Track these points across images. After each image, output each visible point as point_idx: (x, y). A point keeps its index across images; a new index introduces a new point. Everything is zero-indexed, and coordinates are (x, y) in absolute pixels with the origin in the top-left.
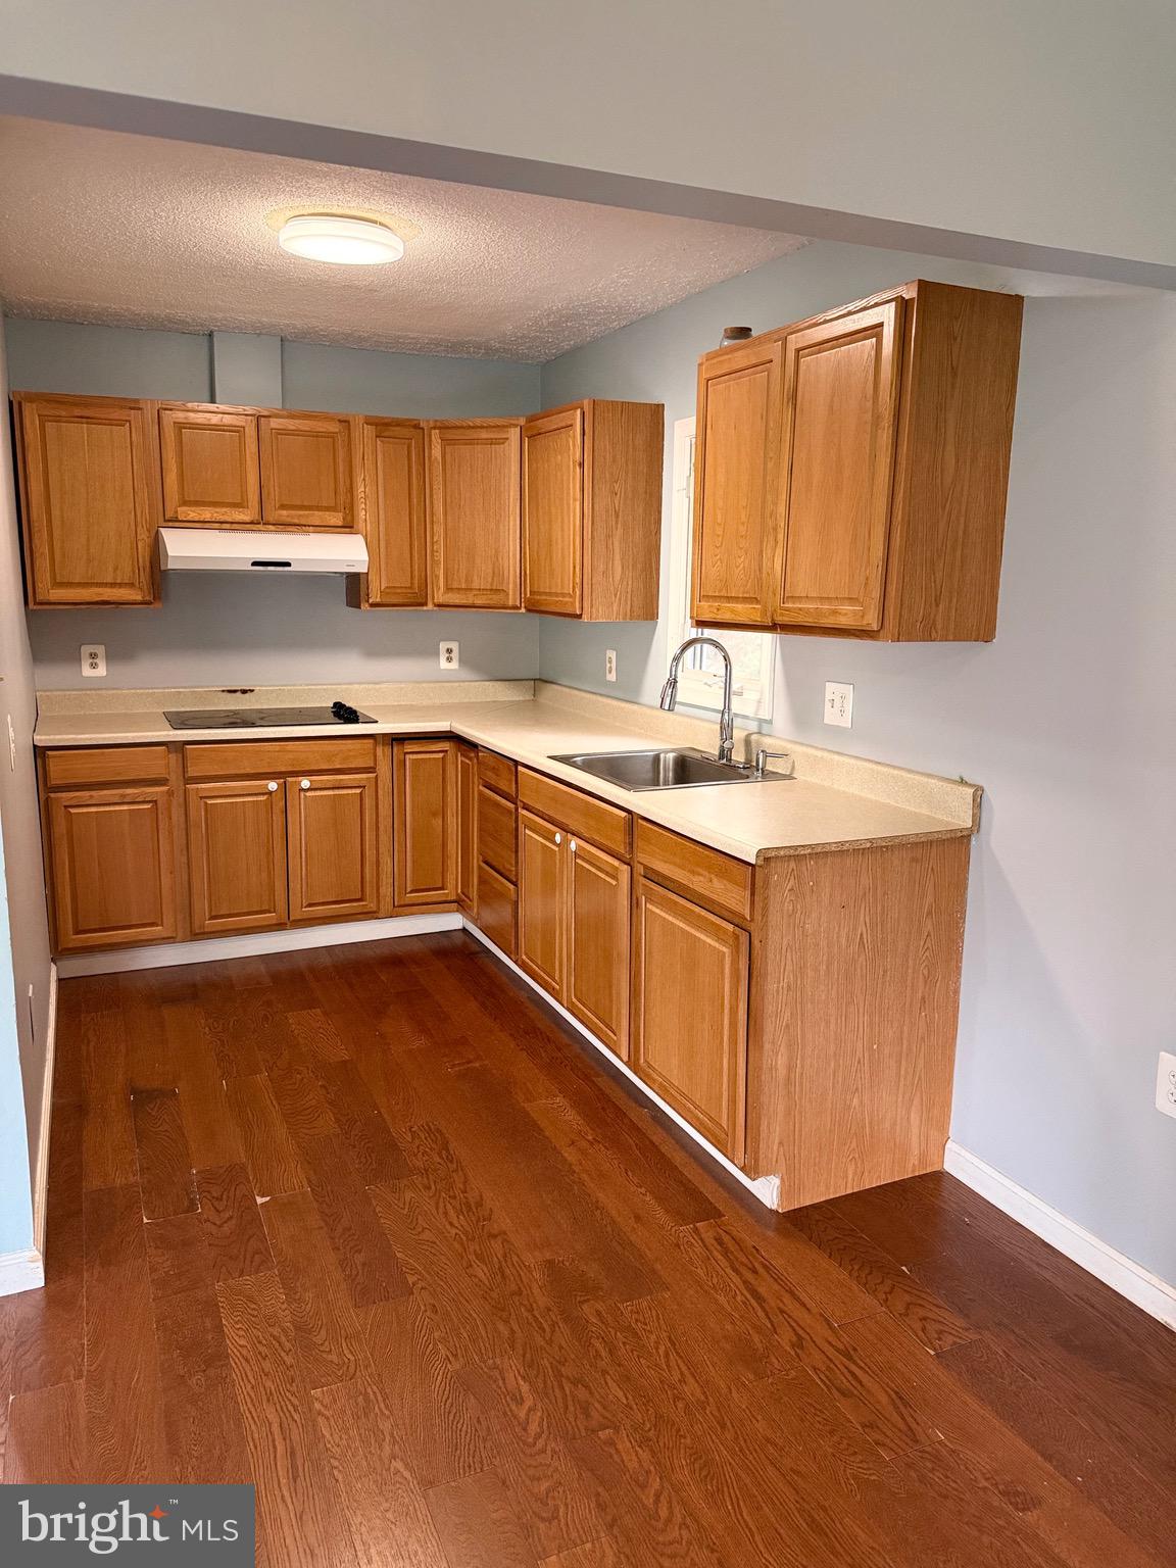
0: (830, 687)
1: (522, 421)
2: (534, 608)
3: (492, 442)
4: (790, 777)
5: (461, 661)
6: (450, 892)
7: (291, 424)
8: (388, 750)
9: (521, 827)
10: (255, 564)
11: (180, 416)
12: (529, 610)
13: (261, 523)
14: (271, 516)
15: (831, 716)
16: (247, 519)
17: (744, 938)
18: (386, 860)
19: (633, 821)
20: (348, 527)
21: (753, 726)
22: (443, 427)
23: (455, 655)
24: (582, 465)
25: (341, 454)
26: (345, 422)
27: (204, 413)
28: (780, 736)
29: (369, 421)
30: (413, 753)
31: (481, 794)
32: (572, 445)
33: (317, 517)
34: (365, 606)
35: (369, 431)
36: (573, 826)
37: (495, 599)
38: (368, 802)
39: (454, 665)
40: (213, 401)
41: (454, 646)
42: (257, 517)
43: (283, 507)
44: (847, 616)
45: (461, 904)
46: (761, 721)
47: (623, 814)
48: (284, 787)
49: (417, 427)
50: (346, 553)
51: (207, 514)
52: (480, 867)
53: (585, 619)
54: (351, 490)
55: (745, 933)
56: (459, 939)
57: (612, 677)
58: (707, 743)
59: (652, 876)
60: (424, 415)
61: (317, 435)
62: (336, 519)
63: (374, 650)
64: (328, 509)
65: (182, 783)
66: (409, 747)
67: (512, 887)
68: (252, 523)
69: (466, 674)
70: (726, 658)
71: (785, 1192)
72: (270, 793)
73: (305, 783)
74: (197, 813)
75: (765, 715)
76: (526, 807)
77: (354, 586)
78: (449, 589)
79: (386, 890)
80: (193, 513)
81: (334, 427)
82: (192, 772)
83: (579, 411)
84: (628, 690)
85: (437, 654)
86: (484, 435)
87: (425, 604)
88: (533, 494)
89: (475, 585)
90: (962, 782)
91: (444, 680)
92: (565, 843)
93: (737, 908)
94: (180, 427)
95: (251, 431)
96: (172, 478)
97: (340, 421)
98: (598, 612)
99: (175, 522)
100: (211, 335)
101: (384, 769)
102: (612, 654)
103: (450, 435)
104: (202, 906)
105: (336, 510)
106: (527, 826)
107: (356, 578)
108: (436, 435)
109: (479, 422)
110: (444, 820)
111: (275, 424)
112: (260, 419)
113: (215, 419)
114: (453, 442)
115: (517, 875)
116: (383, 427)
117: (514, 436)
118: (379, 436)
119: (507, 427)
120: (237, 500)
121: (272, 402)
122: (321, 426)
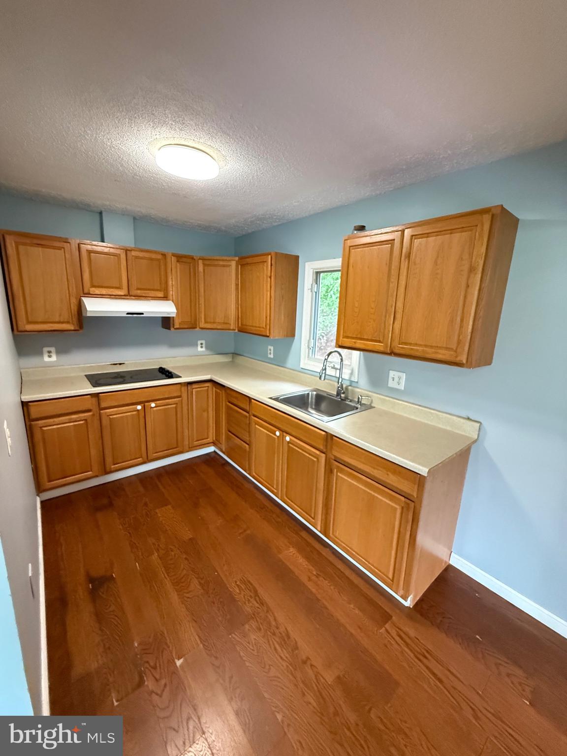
0: (392, 374)
1: (237, 258)
2: (242, 331)
3: (224, 266)
5: (207, 348)
6: (210, 440)
7: (141, 254)
8: (186, 388)
9: (252, 423)
10: (128, 314)
11: (89, 247)
12: (239, 331)
13: (129, 296)
14: (133, 292)
15: (391, 384)
16: (122, 293)
17: (411, 503)
18: (186, 431)
19: (330, 438)
20: (165, 298)
21: (349, 383)
22: (203, 259)
23: (204, 345)
24: (270, 277)
25: (163, 267)
26: (164, 255)
27: (99, 246)
28: (362, 388)
29: (174, 255)
30: (195, 389)
31: (228, 408)
32: (266, 269)
33: (152, 294)
34: (172, 329)
35: (174, 259)
36: (289, 431)
37: (225, 326)
38: (179, 409)
39: (204, 349)
40: (103, 241)
41: (203, 342)
42: (127, 293)
43: (138, 289)
45: (214, 444)
48: (144, 407)
49: (193, 258)
50: (167, 308)
51: (104, 291)
52: (227, 433)
53: (270, 337)
54: (166, 282)
55: (411, 501)
56: (214, 454)
57: (272, 356)
58: (330, 389)
59: (342, 462)
60: (196, 254)
61: (151, 259)
62: (161, 294)
63: (173, 345)
64: (157, 290)
65: (98, 410)
66: (194, 386)
68: (125, 295)
69: (208, 352)
70: (342, 360)
71: (414, 598)
72: (138, 410)
73: (153, 405)
74: (105, 421)
76: (255, 416)
77: (166, 322)
78: (206, 322)
79: (186, 443)
80: (98, 291)
81: (160, 257)
82: (103, 405)
83: (270, 256)
84: (280, 360)
85: (197, 345)
86: (221, 263)
87: (196, 328)
88: (243, 287)
89: (217, 320)
90: (468, 419)
91: (201, 355)
92: (282, 437)
93: (409, 491)
94: (89, 252)
95: (123, 256)
96: (86, 276)
97: (162, 254)
98: (275, 335)
99: (89, 295)
100: (101, 213)
101: (185, 396)
102: (272, 348)
103: (207, 262)
104: (109, 460)
105: (160, 290)
106: (256, 424)
107: (169, 318)
108: (200, 262)
109: (218, 258)
110: (208, 412)
111: (133, 253)
112: (127, 251)
113: (106, 250)
114: (209, 265)
115: (250, 441)
116: (179, 258)
117: (233, 264)
118: (178, 261)
119: (230, 260)
120: (118, 286)
121: (131, 244)
122: (154, 256)
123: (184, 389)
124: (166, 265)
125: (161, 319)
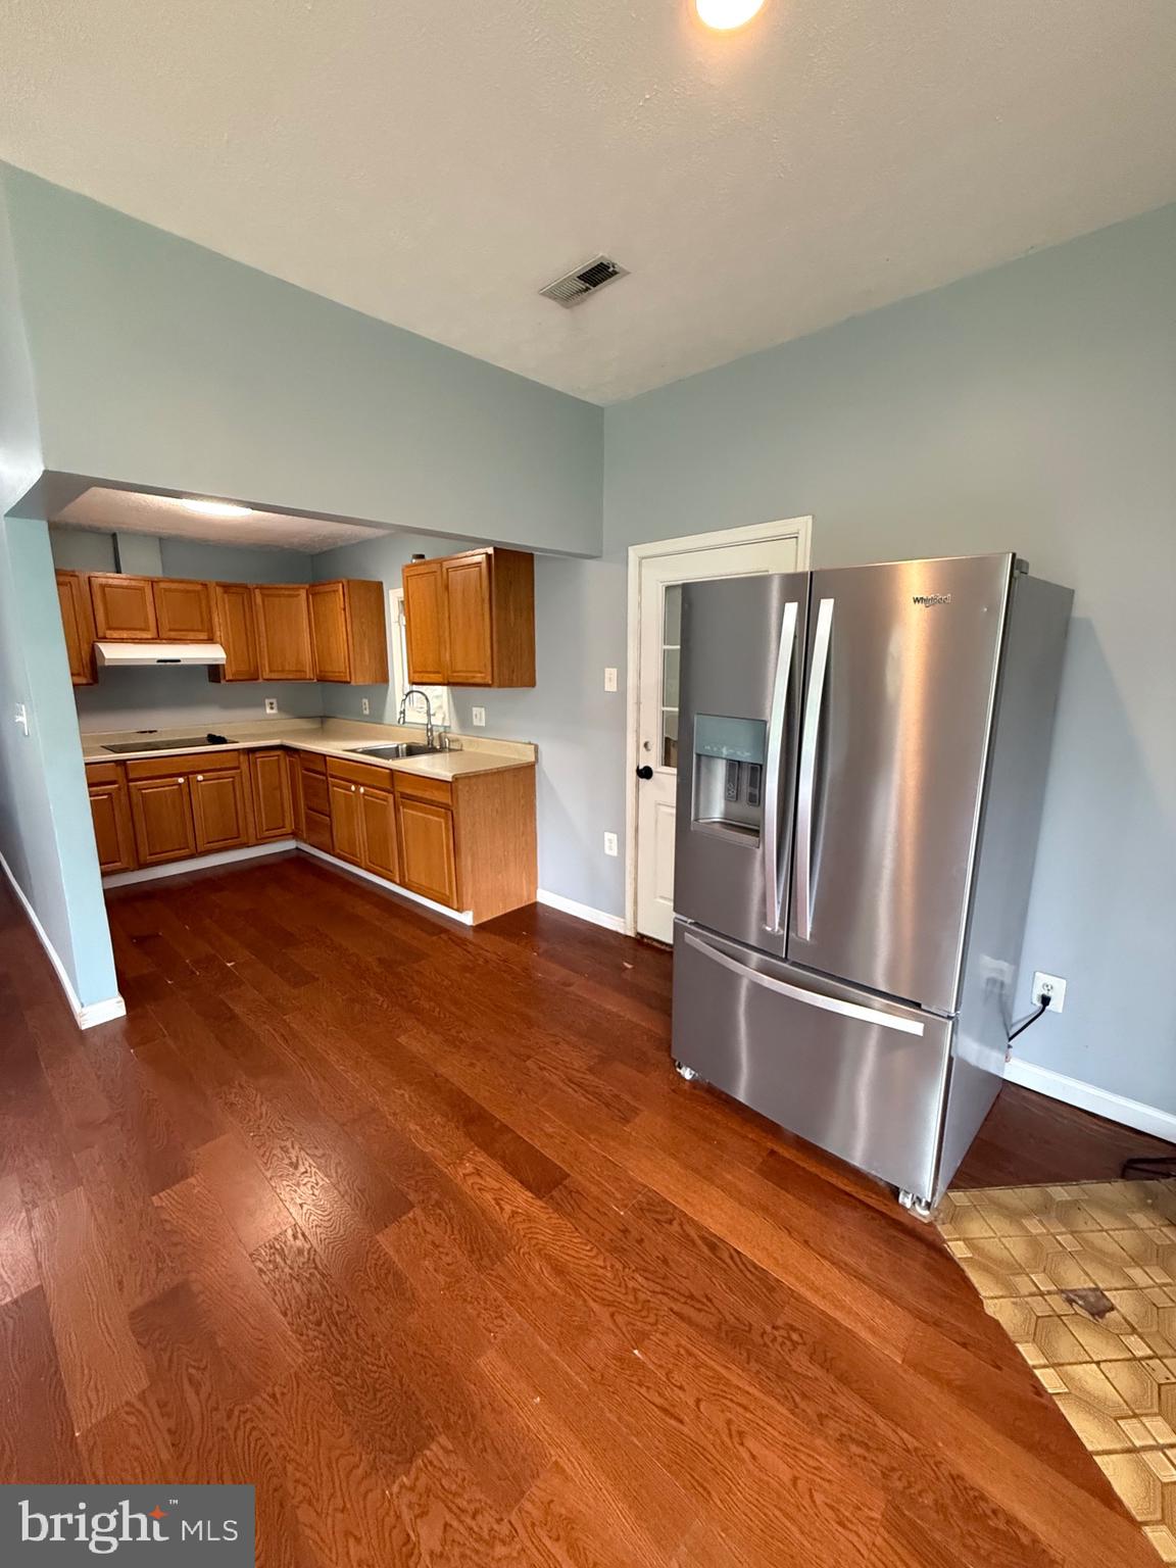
0: (474, 709)
1: (307, 586)
2: (322, 680)
3: (290, 596)
4: (461, 750)
5: (279, 709)
6: (288, 829)
7: (172, 586)
8: (246, 757)
9: (330, 786)
10: (159, 661)
11: (104, 581)
12: (318, 680)
13: (158, 639)
14: (163, 634)
15: (476, 722)
16: (149, 637)
17: (450, 813)
18: (250, 818)
19: (392, 772)
20: (211, 640)
21: (442, 730)
22: (261, 588)
23: (275, 705)
24: (344, 609)
25: (204, 602)
26: (205, 585)
27: (113, 579)
28: (455, 731)
29: (218, 584)
30: (260, 758)
31: (304, 776)
32: (339, 599)
33: (191, 635)
34: (223, 682)
35: (219, 590)
36: (360, 780)
37: (298, 675)
38: (236, 784)
39: (274, 711)
40: (119, 571)
41: (274, 701)
42: (155, 636)
43: (170, 630)
44: (479, 678)
45: (295, 835)
46: (446, 727)
47: (388, 771)
48: (188, 781)
49: (246, 587)
50: (214, 654)
51: (125, 635)
52: (306, 813)
53: (353, 683)
54: (211, 620)
55: (449, 811)
56: (295, 852)
57: (367, 712)
58: (421, 740)
59: (404, 796)
60: (251, 582)
61: (188, 592)
62: (203, 636)
63: (227, 705)
64: (198, 631)
65: (125, 781)
66: (258, 755)
67: (328, 818)
68: (153, 639)
69: (284, 716)
70: (427, 699)
71: (475, 918)
72: (180, 784)
73: (200, 777)
74: (136, 798)
75: (446, 724)
76: (332, 776)
77: (214, 672)
78: (271, 671)
79: (251, 830)
80: (116, 634)
81: (199, 587)
82: (131, 776)
83: (341, 585)
84: (377, 717)
85: (264, 705)
86: (286, 592)
87: (257, 679)
88: (317, 623)
89: (287, 668)
90: (530, 744)
91: (270, 719)
92: (357, 789)
93: (445, 801)
94: (103, 587)
95: (148, 590)
96: (101, 617)
97: (202, 584)
98: (358, 680)
99: (104, 639)
100: (114, 536)
101: (244, 767)
102: (366, 701)
103: (266, 592)
104: (144, 850)
105: (201, 631)
106: (334, 786)
107: (217, 666)
108: (257, 592)
109: (282, 586)
110: (281, 791)
111: (162, 585)
112: (153, 582)
113: (125, 583)
114: (268, 596)
115: (330, 812)
116: (227, 588)
117: (303, 593)
118: (225, 592)
119: (298, 589)
120: (143, 626)
121: (157, 572)
122: (190, 587)
123: (243, 758)
124: (208, 597)
125: (206, 669)
